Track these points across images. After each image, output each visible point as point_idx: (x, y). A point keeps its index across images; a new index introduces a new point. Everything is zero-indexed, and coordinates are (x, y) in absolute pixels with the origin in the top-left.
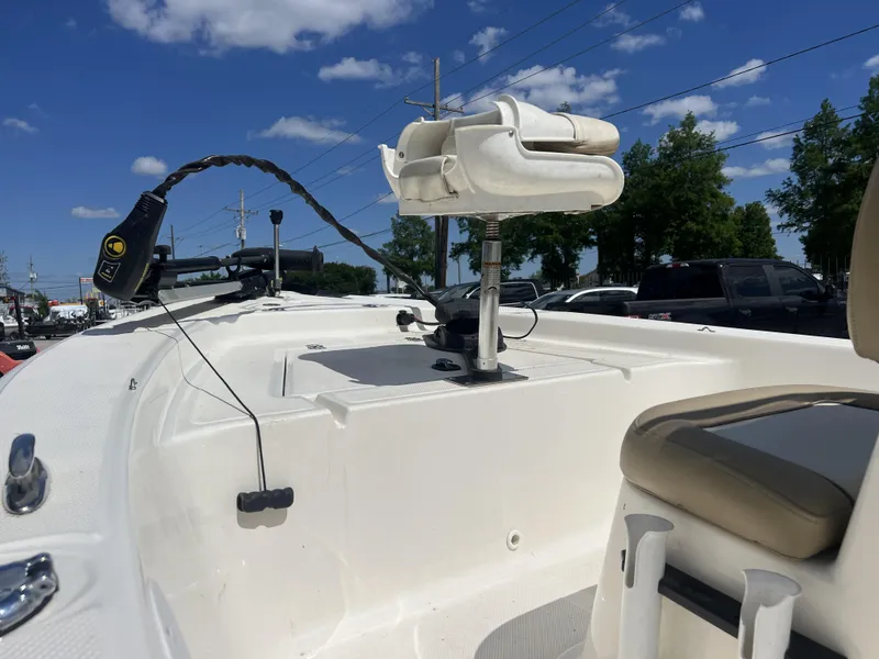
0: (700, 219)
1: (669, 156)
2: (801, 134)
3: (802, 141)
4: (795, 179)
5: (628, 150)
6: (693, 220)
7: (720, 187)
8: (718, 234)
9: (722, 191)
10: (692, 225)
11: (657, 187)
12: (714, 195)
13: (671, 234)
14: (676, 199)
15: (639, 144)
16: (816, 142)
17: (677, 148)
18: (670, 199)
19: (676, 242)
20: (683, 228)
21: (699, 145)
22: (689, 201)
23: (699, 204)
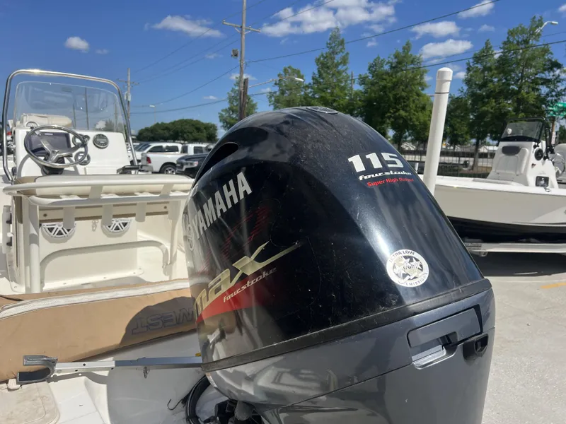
0: (408, 109)
1: (394, 68)
2: (471, 60)
3: (471, 64)
4: (465, 88)
5: (372, 62)
6: (403, 110)
7: (423, 89)
8: (418, 120)
9: (423, 92)
10: (402, 113)
11: (385, 87)
12: (418, 95)
13: (389, 117)
14: (395, 95)
15: (378, 58)
16: (479, 66)
17: (399, 63)
18: (391, 95)
19: (392, 122)
20: (397, 114)
21: (412, 62)
22: (402, 97)
23: (408, 99)
